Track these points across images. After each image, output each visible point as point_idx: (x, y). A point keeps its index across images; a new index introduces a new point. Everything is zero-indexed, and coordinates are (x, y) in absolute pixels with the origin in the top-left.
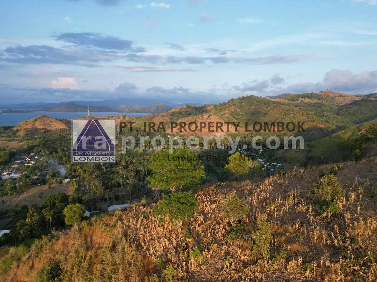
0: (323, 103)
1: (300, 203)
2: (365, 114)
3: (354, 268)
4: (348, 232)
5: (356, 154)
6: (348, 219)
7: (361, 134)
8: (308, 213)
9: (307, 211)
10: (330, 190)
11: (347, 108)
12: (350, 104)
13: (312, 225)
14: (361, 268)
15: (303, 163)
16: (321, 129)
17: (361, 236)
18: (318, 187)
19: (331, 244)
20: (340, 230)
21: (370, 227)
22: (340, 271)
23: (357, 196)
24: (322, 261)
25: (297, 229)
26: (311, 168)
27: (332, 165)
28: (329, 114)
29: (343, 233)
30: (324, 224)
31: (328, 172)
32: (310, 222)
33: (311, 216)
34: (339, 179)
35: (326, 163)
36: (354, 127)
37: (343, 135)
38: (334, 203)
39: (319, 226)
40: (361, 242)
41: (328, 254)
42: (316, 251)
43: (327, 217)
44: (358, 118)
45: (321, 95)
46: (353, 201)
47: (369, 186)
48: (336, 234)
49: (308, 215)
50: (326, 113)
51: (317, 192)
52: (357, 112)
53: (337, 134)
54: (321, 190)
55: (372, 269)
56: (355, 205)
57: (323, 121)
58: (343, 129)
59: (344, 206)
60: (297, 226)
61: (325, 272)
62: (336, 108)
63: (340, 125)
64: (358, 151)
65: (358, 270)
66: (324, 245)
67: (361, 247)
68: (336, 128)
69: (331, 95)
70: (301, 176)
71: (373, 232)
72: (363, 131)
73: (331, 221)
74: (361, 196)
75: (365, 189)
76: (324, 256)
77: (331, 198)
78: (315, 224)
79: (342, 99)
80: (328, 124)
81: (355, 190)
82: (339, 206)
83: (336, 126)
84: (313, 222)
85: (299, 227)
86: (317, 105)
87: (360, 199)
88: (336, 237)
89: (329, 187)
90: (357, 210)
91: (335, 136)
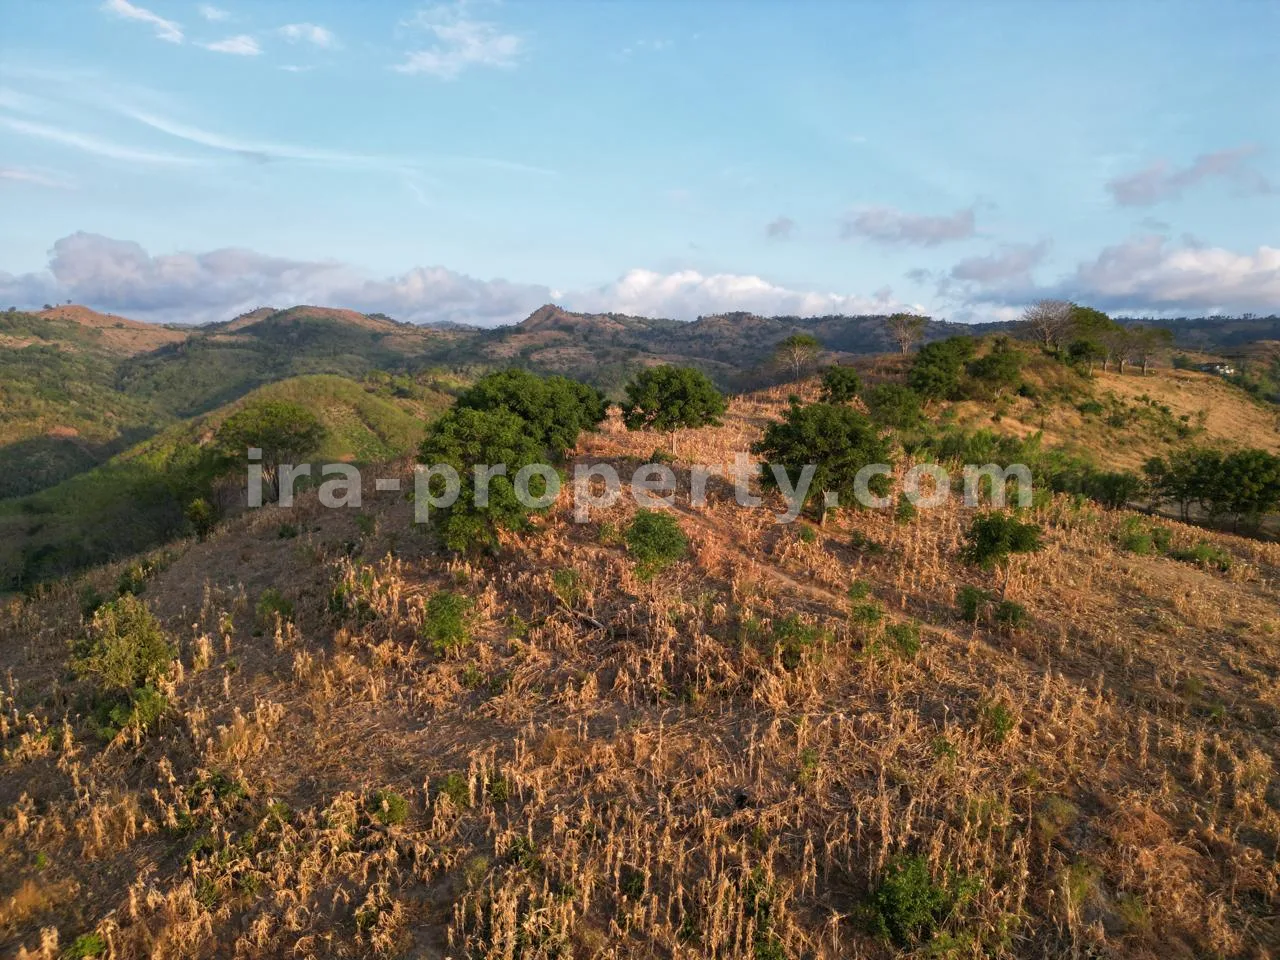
0: (62, 349)
1: (21, 731)
2: (204, 385)
3: (236, 868)
4: (203, 767)
5: (198, 513)
6: (199, 725)
7: (202, 448)
8: (59, 757)
9: (55, 748)
10: (129, 650)
11: (146, 366)
12: (155, 354)
13: (82, 793)
14: (254, 861)
15: (13, 575)
16: (67, 443)
17: (243, 762)
18: (85, 652)
19: (156, 829)
20: (177, 771)
21: (264, 725)
22: (195, 902)
23: (218, 645)
24: (134, 901)
25: (22, 833)
26: (48, 588)
27: (124, 565)
28: (89, 388)
29: (191, 774)
30: (122, 772)
31: (114, 589)
32: (73, 785)
33: (71, 761)
34: (154, 605)
35: (104, 560)
36: (176, 428)
37: (146, 457)
38: (150, 688)
39: (108, 784)
40: (244, 782)
41: (152, 867)
42: (107, 878)
43: (131, 743)
44: (186, 399)
45: (47, 320)
46: (206, 665)
47: (245, 605)
48: (169, 787)
49: (62, 763)
50: (77, 386)
51: (86, 668)
52: (182, 381)
53: (127, 455)
54: (96, 660)
55: (282, 846)
56: (215, 675)
57: (69, 413)
58: (145, 439)
59: (180, 690)
60: (23, 819)
61: (149, 934)
62: (109, 367)
63: (133, 424)
64: (199, 502)
65: (247, 869)
66: (133, 844)
67: (247, 797)
68: (119, 434)
69: (85, 322)
70: (14, 627)
71: (273, 736)
72: (207, 439)
73: (148, 751)
74: (228, 639)
75: (236, 616)
76: (139, 879)
77: (137, 676)
78: (93, 783)
79: (125, 337)
80: (89, 422)
81: (209, 626)
82: (165, 693)
83: (120, 428)
84: (83, 781)
85: (29, 820)
86: (38, 356)
87: (228, 650)
88: (170, 799)
89: (122, 641)
90: (221, 688)
91: (121, 464)
